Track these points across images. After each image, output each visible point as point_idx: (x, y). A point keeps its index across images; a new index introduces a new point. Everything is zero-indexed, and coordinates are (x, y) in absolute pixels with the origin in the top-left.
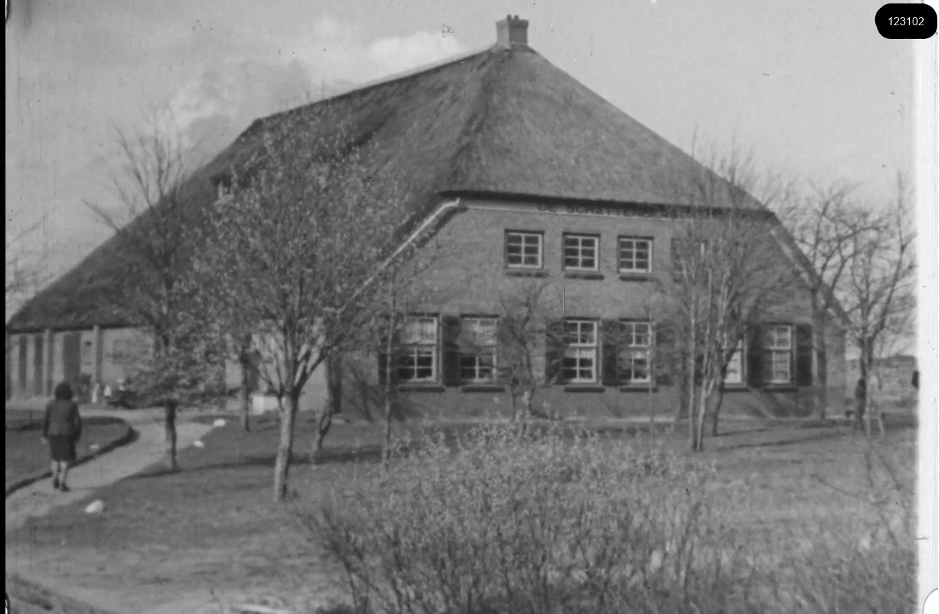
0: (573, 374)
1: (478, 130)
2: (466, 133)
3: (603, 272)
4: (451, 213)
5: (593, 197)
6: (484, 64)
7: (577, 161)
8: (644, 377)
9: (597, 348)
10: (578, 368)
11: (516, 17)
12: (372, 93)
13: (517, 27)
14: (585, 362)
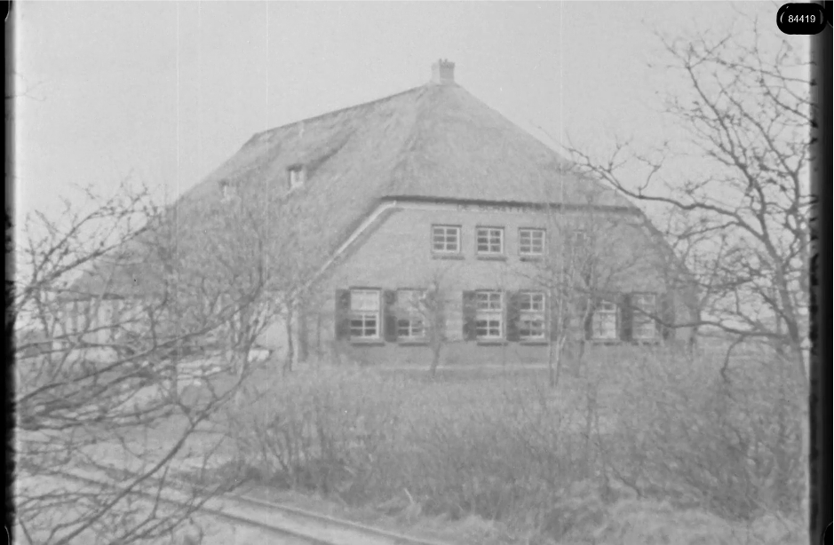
0: (483, 333)
1: (413, 149)
2: (403, 151)
3: (508, 255)
4: (390, 213)
5: (499, 199)
6: (421, 95)
7: (488, 171)
8: (540, 334)
9: (503, 313)
10: (488, 328)
11: (446, 60)
12: (341, 115)
13: (446, 67)
14: (494, 323)
